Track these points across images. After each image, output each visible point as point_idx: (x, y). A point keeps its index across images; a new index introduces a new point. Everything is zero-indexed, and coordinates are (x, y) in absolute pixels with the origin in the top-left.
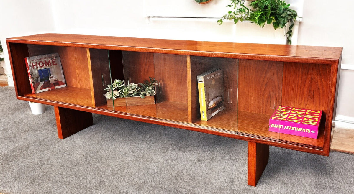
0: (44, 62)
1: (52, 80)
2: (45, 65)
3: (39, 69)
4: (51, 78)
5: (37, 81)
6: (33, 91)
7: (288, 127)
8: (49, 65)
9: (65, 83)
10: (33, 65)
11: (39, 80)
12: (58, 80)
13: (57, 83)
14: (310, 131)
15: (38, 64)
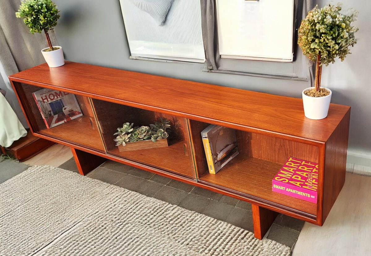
0: (54, 94)
1: (66, 111)
2: (56, 97)
3: (50, 102)
4: (65, 110)
5: (50, 115)
6: (47, 126)
7: (289, 189)
8: (61, 96)
9: (81, 112)
10: (43, 100)
11: (52, 114)
12: (72, 110)
13: (72, 113)
14: (310, 196)
15: (48, 98)
